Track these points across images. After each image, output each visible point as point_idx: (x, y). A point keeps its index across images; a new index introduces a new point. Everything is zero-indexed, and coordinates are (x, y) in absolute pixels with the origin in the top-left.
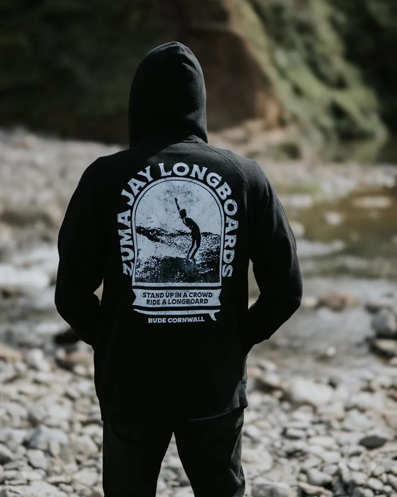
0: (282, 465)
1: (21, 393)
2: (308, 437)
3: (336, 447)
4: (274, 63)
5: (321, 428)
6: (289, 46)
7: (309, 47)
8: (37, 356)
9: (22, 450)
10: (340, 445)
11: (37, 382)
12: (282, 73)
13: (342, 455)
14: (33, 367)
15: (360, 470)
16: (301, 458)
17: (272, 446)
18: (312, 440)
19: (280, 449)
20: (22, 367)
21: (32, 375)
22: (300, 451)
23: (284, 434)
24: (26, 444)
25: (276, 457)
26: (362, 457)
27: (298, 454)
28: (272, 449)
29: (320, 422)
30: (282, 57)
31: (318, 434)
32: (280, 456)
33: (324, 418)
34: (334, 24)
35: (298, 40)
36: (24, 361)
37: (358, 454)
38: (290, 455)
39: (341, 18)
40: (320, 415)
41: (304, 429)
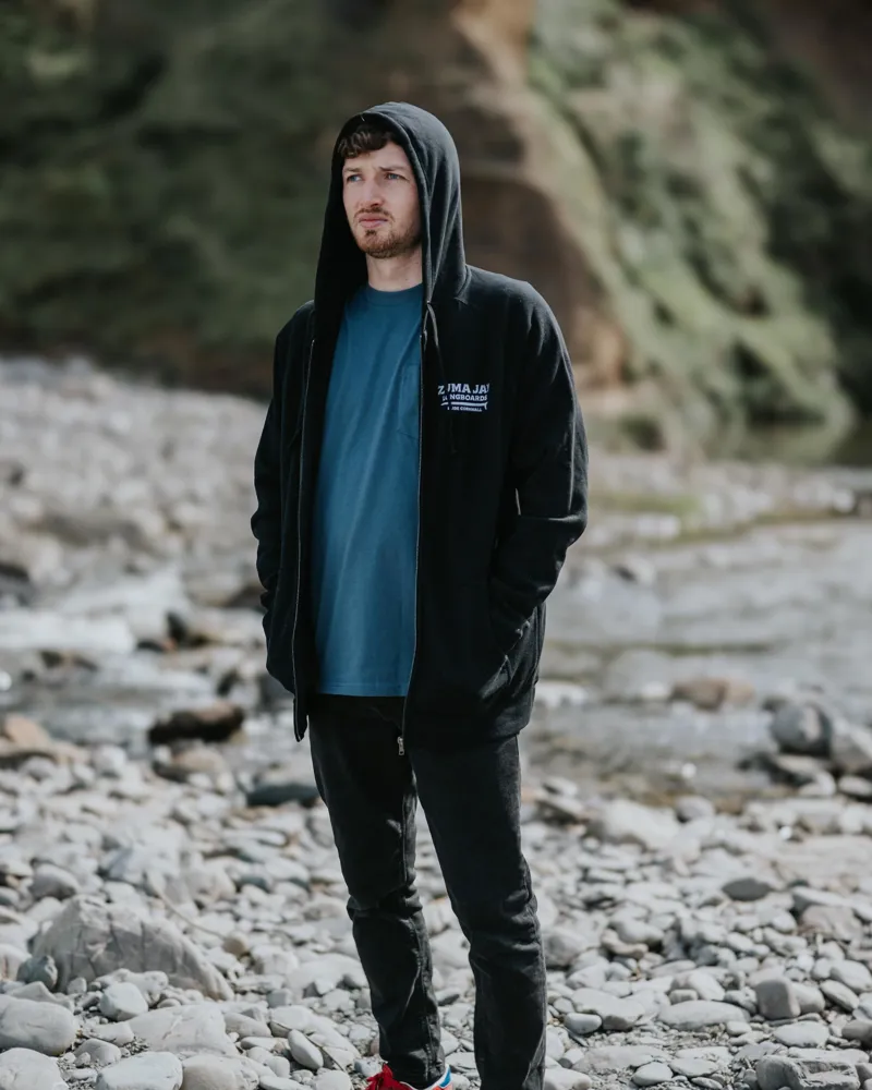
0: (574, 919)
1: (85, 810)
2: (628, 882)
3: (676, 895)
4: (617, 254)
5: (653, 871)
6: (652, 222)
7: (692, 227)
8: (116, 758)
9: (97, 882)
10: (685, 895)
11: (117, 796)
12: (633, 277)
13: (688, 906)
14: (110, 775)
15: (717, 924)
16: (610, 910)
17: (561, 892)
18: (632, 887)
19: (574, 896)
20: (86, 774)
21: (106, 785)
22: (609, 899)
23: (586, 877)
24: (103, 874)
25: (566, 909)
26: (719, 908)
27: (606, 904)
28: (558, 897)
29: (654, 863)
30: (634, 243)
31: (645, 879)
32: (572, 907)
33: (660, 857)
34: (747, 181)
35: (670, 210)
36: (91, 764)
37: (714, 903)
38: (591, 905)
39: (763, 170)
40: (654, 852)
41: (621, 871)
